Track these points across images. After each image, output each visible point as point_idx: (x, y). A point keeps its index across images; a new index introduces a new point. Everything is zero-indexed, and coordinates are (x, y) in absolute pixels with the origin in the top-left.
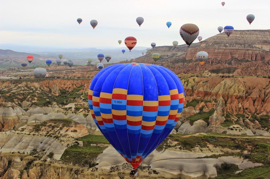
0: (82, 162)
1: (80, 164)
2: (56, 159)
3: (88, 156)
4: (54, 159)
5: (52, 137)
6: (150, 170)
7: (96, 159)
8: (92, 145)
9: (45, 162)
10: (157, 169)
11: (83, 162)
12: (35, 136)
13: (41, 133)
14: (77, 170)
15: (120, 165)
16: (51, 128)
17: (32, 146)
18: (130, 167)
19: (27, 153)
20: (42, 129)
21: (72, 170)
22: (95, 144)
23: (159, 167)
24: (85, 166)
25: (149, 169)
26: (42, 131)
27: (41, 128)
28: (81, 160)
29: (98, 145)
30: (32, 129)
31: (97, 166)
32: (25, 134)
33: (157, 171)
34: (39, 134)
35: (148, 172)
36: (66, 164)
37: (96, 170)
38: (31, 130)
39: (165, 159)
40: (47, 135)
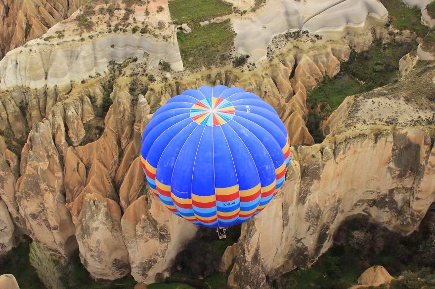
0: (217, 60)
1: (217, 64)
2: (179, 70)
3: (219, 47)
4: (175, 72)
5: (126, 31)
6: (310, 36)
7: (234, 48)
8: (202, 24)
9: (167, 81)
10: (318, 32)
11: (219, 60)
12: (94, 38)
13: (98, 30)
14: (218, 74)
15: (269, 44)
16: (108, 14)
17: (103, 57)
18: (282, 42)
19: (105, 72)
20: (94, 22)
21: (209, 77)
22: (206, 20)
23: (319, 29)
24: (225, 64)
25: (307, 36)
26: (96, 25)
27: (90, 20)
28: (215, 57)
29: (212, 21)
30: (76, 27)
31: (250, 60)
32: (73, 40)
33: (319, 35)
34: (97, 33)
35: (309, 41)
36: (196, 72)
37: (254, 67)
38: (77, 30)
39: (318, 12)
40: (110, 29)
